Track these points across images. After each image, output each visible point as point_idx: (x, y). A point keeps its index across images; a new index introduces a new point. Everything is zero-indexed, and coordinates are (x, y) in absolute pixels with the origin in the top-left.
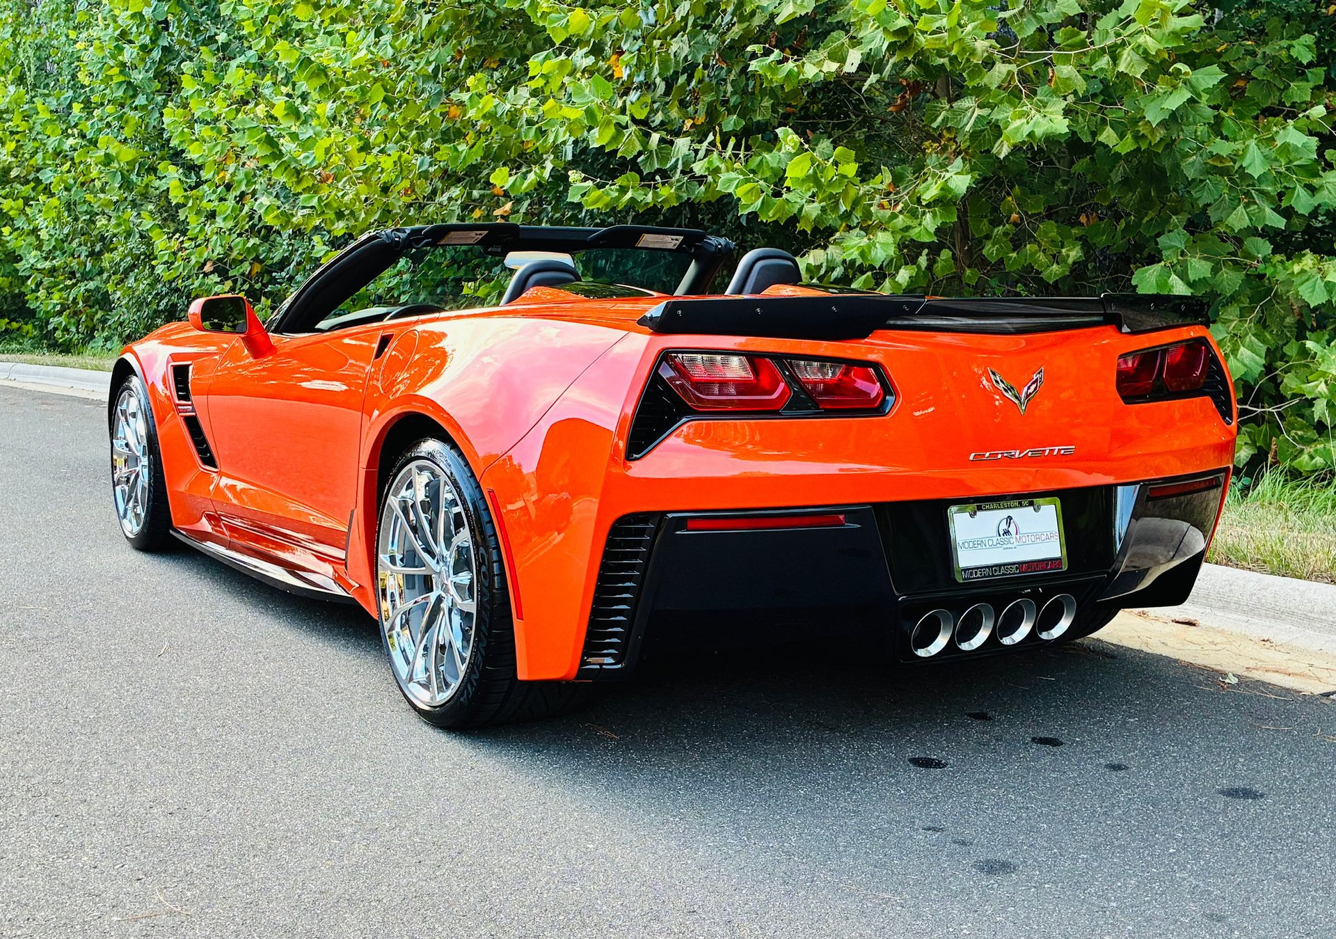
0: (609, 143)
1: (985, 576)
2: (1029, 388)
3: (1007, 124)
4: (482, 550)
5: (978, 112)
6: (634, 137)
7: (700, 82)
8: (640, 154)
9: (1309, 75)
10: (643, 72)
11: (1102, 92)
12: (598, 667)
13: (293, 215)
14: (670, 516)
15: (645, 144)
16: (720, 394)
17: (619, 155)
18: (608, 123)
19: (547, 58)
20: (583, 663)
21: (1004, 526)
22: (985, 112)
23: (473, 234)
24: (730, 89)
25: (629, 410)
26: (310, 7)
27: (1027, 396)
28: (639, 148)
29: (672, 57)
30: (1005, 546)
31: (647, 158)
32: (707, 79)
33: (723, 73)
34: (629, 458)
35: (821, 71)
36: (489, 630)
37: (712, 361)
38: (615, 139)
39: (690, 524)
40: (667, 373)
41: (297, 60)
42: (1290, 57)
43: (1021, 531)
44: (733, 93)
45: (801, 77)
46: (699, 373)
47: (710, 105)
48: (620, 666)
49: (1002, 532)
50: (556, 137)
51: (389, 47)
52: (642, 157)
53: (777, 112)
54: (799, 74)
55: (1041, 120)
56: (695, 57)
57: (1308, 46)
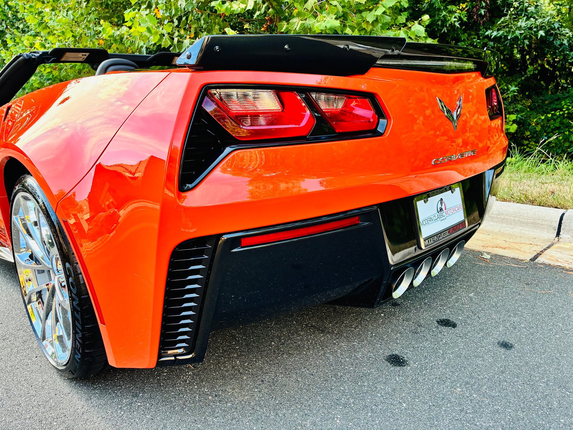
0: (158, 42)
1: (435, 242)
2: (457, 111)
3: (313, 25)
4: (67, 265)
5: (301, 22)
6: (167, 39)
7: (191, 21)
8: (170, 46)
9: (402, 15)
10: (168, 12)
11: (342, 16)
12: (173, 358)
13: (45, 83)
14: (225, 237)
15: (172, 42)
16: (251, 125)
17: (162, 47)
18: (156, 33)
19: (130, 11)
20: (160, 356)
21: (439, 206)
22: (303, 22)
23: (80, 55)
24: (202, 22)
25: (178, 144)
26: (41, 3)
27: (457, 117)
28: (170, 43)
29: (179, 7)
30: (441, 219)
31: (174, 48)
32: (193, 20)
33: (200, 16)
34: (182, 189)
35: (239, 7)
36: (83, 325)
37: (245, 96)
38: (160, 40)
39: (243, 242)
40: (210, 108)
41: (38, 23)
42: (401, 5)
43: (447, 208)
44: (204, 24)
45: (232, 9)
46: (235, 107)
47: (196, 29)
48: (190, 356)
49: (439, 210)
50: (139, 44)
51: (71, 15)
52: (172, 48)
53: (221, 31)
54: (231, 8)
55: (330, 20)
56: (188, 9)
57: (406, 2)
